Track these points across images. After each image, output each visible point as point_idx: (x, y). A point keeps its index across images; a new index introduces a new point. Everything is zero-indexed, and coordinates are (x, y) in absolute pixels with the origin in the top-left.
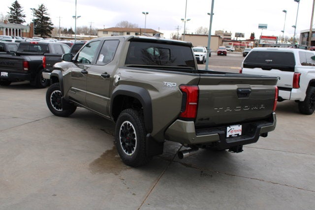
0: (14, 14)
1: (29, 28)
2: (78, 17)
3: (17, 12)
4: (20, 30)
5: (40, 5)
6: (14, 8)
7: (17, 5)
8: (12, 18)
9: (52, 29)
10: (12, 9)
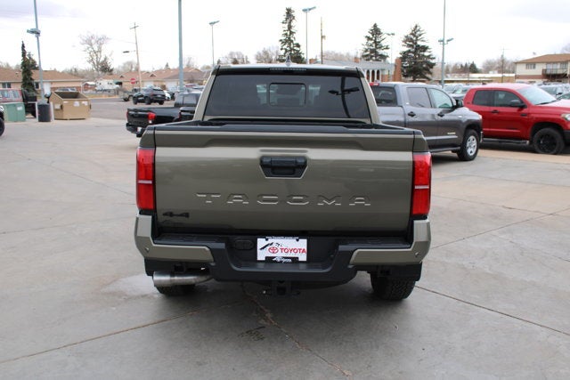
0: (371, 45)
1: (394, 67)
2: (448, 41)
3: (375, 42)
4: (378, 72)
5: (414, 26)
6: (371, 36)
7: (376, 31)
8: (368, 53)
9: (432, 65)
10: (369, 38)
